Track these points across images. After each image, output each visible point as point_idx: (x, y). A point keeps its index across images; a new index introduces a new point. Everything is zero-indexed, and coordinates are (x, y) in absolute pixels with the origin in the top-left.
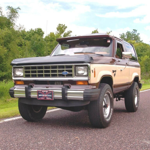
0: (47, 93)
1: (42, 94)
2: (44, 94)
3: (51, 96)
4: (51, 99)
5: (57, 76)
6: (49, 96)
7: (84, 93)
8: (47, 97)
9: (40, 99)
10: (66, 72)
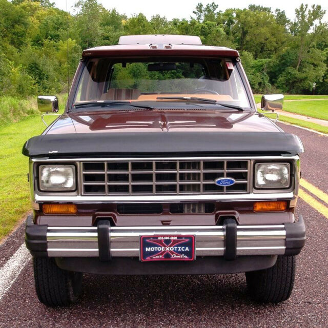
0: (175, 241)
1: (154, 246)
2: (165, 246)
3: (187, 249)
4: (186, 257)
5: (199, 191)
6: (180, 249)
7: (288, 236)
8: (173, 253)
9: (148, 258)
10: (229, 180)
